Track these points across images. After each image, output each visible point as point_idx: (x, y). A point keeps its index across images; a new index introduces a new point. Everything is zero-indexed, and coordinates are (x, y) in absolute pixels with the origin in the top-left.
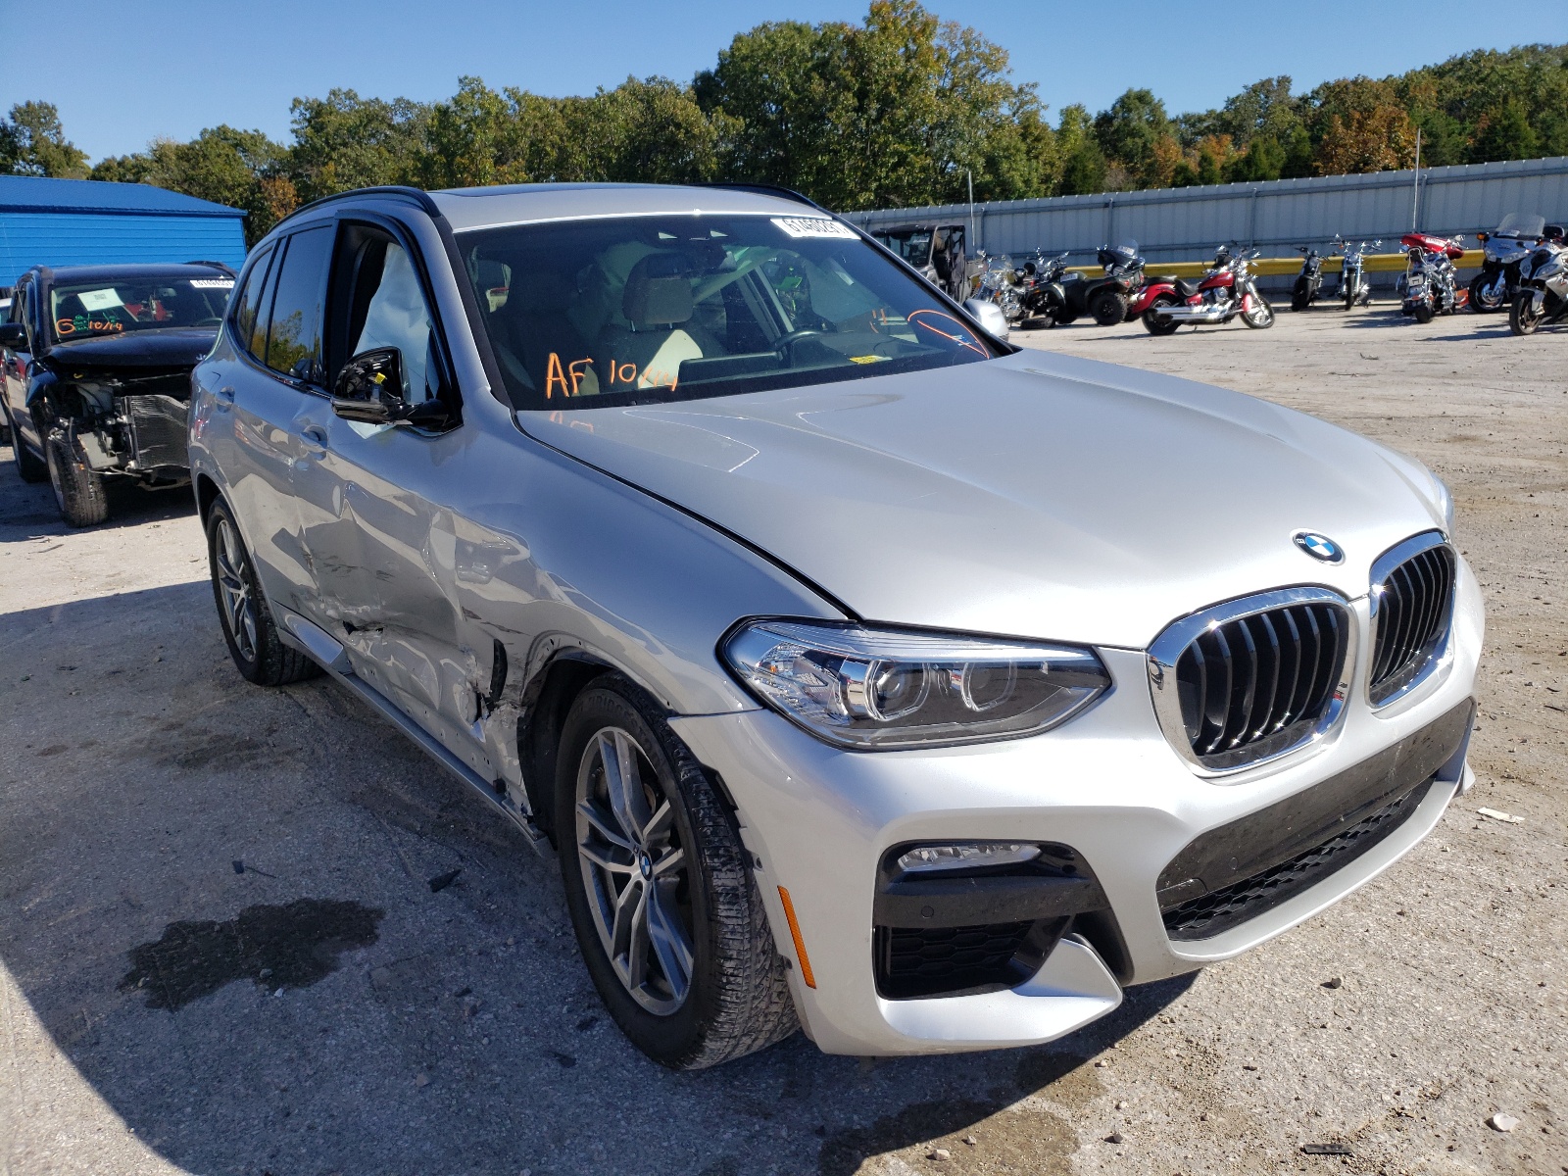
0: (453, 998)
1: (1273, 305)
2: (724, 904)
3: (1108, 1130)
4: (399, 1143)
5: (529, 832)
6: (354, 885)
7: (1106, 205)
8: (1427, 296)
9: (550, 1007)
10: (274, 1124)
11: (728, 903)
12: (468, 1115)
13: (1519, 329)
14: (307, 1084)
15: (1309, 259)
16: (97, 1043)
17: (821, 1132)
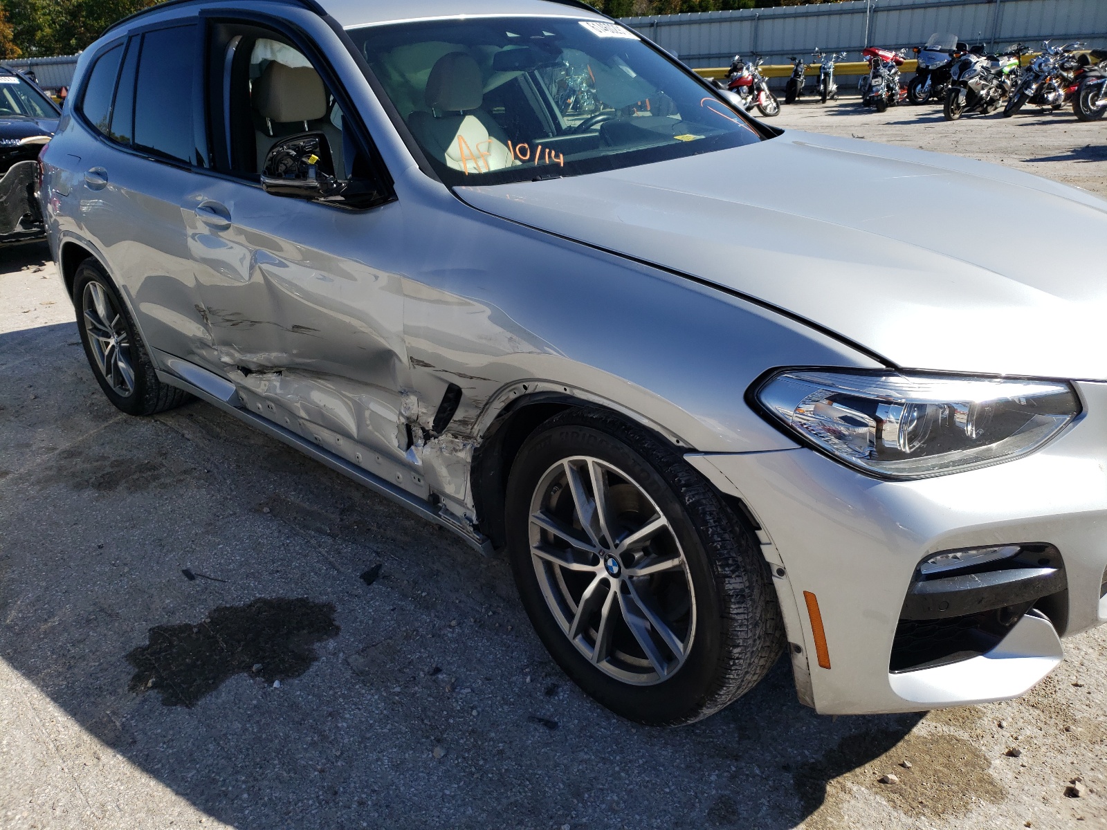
0: (429, 677)
1: (779, 99)
2: (735, 604)
3: (1004, 746)
4: (445, 810)
5: (473, 539)
6: (296, 584)
7: (652, 25)
8: (884, 93)
9: (514, 678)
10: (327, 802)
11: (738, 603)
12: (491, 779)
13: (950, 116)
14: (339, 764)
15: (797, 65)
16: (134, 742)
17: (786, 768)
